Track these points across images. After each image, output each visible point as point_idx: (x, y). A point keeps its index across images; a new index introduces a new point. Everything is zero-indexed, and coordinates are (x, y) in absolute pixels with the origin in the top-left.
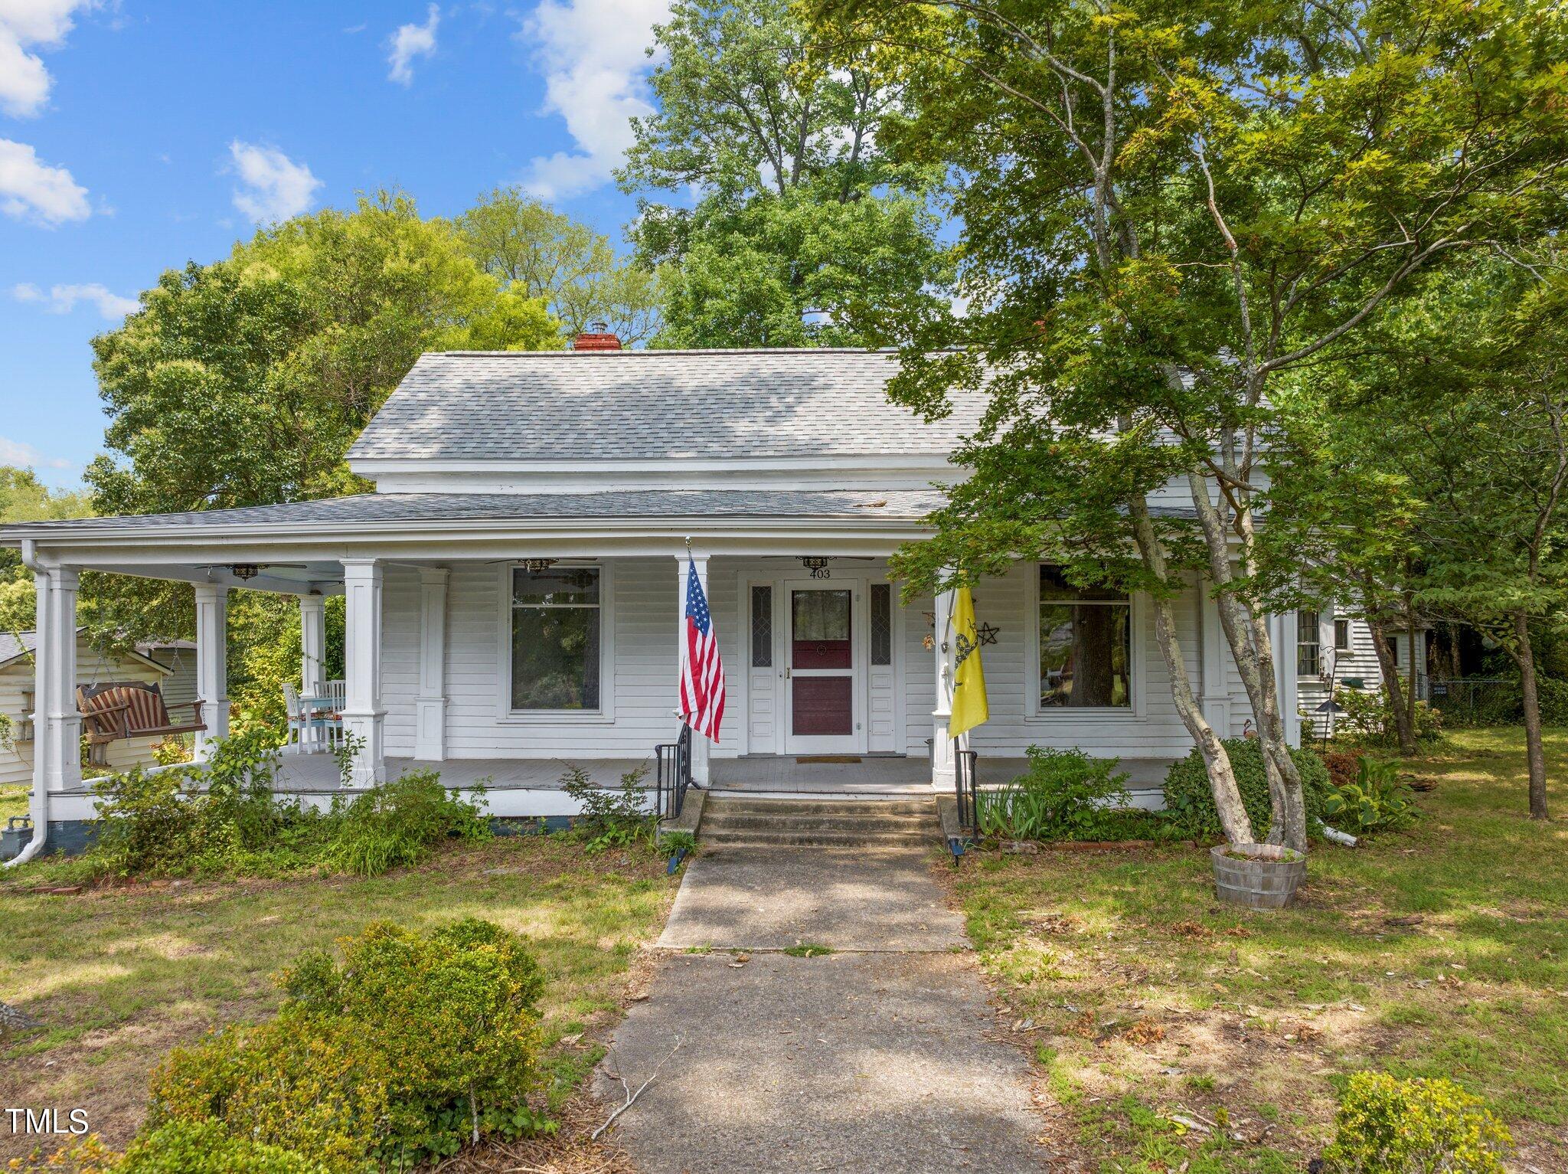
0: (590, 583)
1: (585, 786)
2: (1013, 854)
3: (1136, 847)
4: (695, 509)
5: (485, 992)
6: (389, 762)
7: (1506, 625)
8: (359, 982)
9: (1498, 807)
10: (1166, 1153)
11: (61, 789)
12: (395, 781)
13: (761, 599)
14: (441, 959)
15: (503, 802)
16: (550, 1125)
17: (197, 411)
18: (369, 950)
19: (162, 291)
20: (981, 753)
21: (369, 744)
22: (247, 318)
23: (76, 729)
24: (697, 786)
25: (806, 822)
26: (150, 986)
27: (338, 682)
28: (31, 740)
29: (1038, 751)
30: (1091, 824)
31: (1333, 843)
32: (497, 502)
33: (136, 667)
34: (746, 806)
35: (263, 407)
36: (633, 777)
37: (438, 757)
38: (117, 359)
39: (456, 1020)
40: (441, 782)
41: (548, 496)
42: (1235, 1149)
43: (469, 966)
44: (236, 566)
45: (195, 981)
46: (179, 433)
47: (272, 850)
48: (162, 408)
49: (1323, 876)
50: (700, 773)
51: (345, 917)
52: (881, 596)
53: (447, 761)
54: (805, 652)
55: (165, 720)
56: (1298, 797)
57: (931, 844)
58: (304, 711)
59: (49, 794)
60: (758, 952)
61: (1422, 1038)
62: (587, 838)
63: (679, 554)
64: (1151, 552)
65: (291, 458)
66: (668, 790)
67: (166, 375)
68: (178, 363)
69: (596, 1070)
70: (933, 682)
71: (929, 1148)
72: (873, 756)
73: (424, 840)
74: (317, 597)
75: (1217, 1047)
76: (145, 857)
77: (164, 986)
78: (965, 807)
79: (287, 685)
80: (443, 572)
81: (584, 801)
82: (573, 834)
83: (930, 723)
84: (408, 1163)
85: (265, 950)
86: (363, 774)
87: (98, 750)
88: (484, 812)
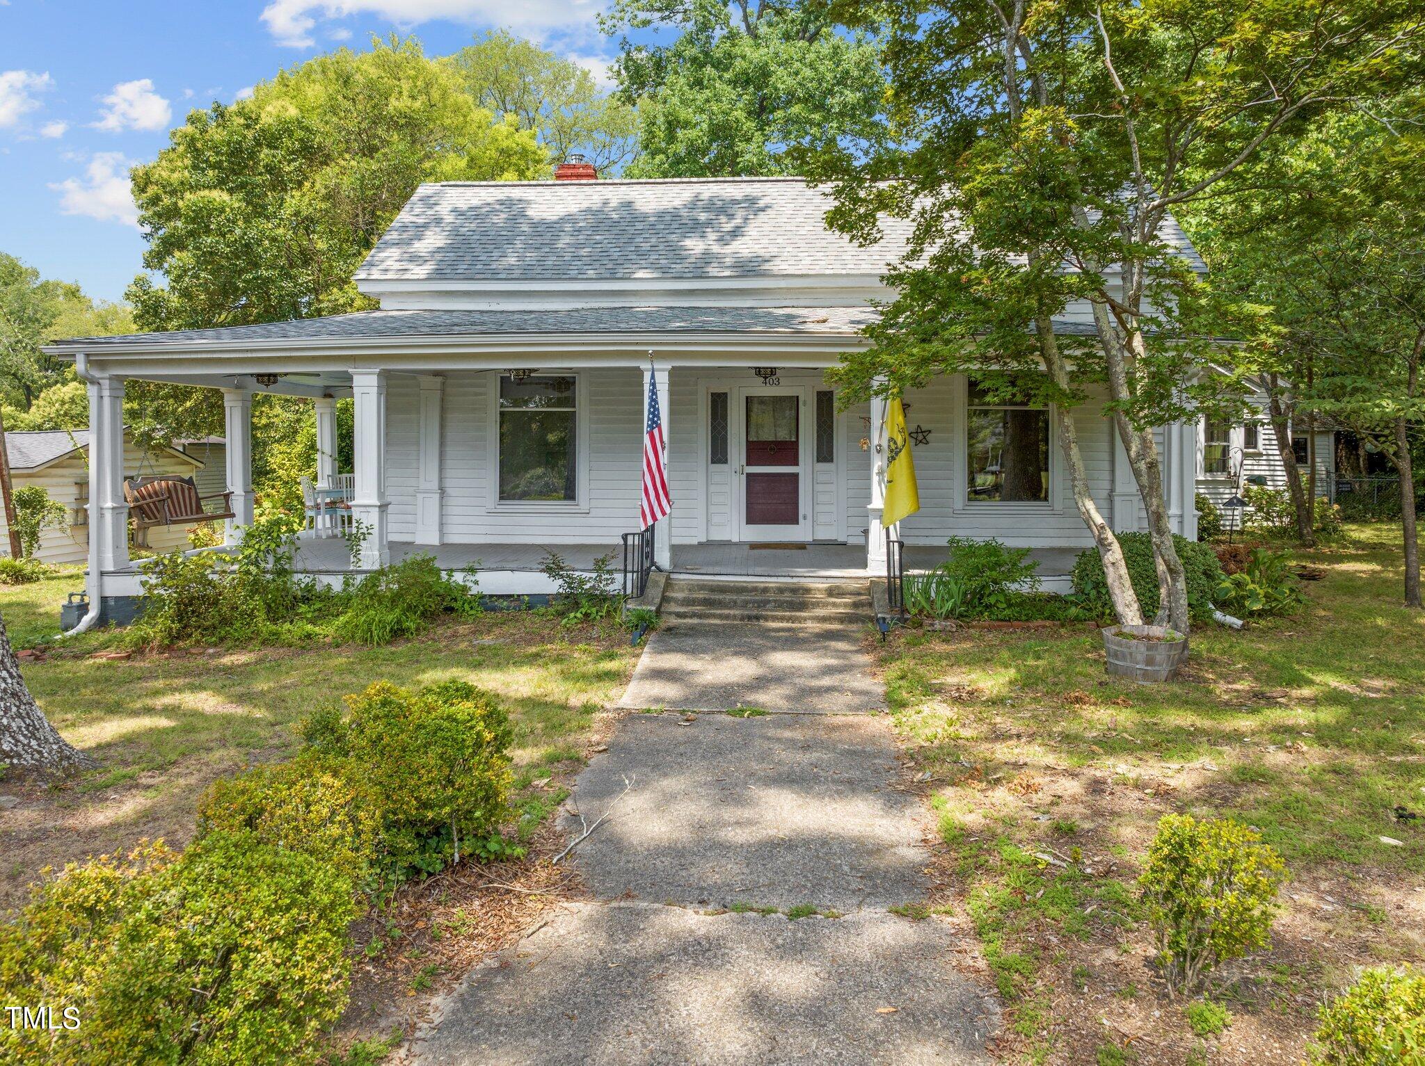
0: (567, 389)
1: (562, 569)
2: (934, 631)
3: (1044, 627)
4: (658, 325)
5: (464, 740)
6: (393, 546)
7: (1387, 432)
8: (362, 732)
9: (1379, 595)
10: (1027, 883)
11: (112, 569)
12: (399, 564)
13: (719, 403)
14: (429, 712)
15: (491, 582)
16: (519, 851)
17: (224, 236)
18: (370, 705)
19: (189, 129)
20: (907, 542)
21: (375, 531)
22: (266, 151)
23: (125, 516)
24: (659, 570)
25: (755, 602)
26: (192, 736)
27: (348, 475)
28: (85, 523)
29: (958, 541)
30: (1004, 606)
31: (1222, 625)
32: (485, 318)
33: (173, 460)
34: (702, 587)
35: (281, 231)
36: (603, 561)
37: (435, 541)
38: (152, 190)
39: (439, 762)
40: (437, 564)
41: (531, 312)
42: (1084, 880)
43: (450, 718)
44: (259, 375)
45: (228, 733)
46: (207, 258)
47: (291, 622)
48: (192, 234)
49: (1205, 654)
50: (663, 558)
51: (354, 680)
52: (825, 400)
53: (443, 545)
54: (758, 451)
55: (199, 509)
56: (1181, 585)
57: (863, 622)
58: (319, 501)
59: (102, 574)
60: (704, 713)
61: (1262, 793)
62: (563, 613)
63: (645, 365)
64: (1055, 367)
65: (305, 276)
66: (633, 572)
67: (194, 204)
68: (206, 192)
69: (560, 808)
70: (869, 478)
71: (831, 875)
72: (818, 544)
73: (423, 615)
74: (329, 400)
75: (1084, 799)
76: (185, 628)
77: (203, 736)
78: (894, 590)
79: (304, 477)
80: (439, 379)
81: (560, 582)
82: (551, 610)
83: (866, 515)
84: (401, 878)
85: (286, 708)
86: (370, 557)
87: (140, 534)
88: (475, 590)
